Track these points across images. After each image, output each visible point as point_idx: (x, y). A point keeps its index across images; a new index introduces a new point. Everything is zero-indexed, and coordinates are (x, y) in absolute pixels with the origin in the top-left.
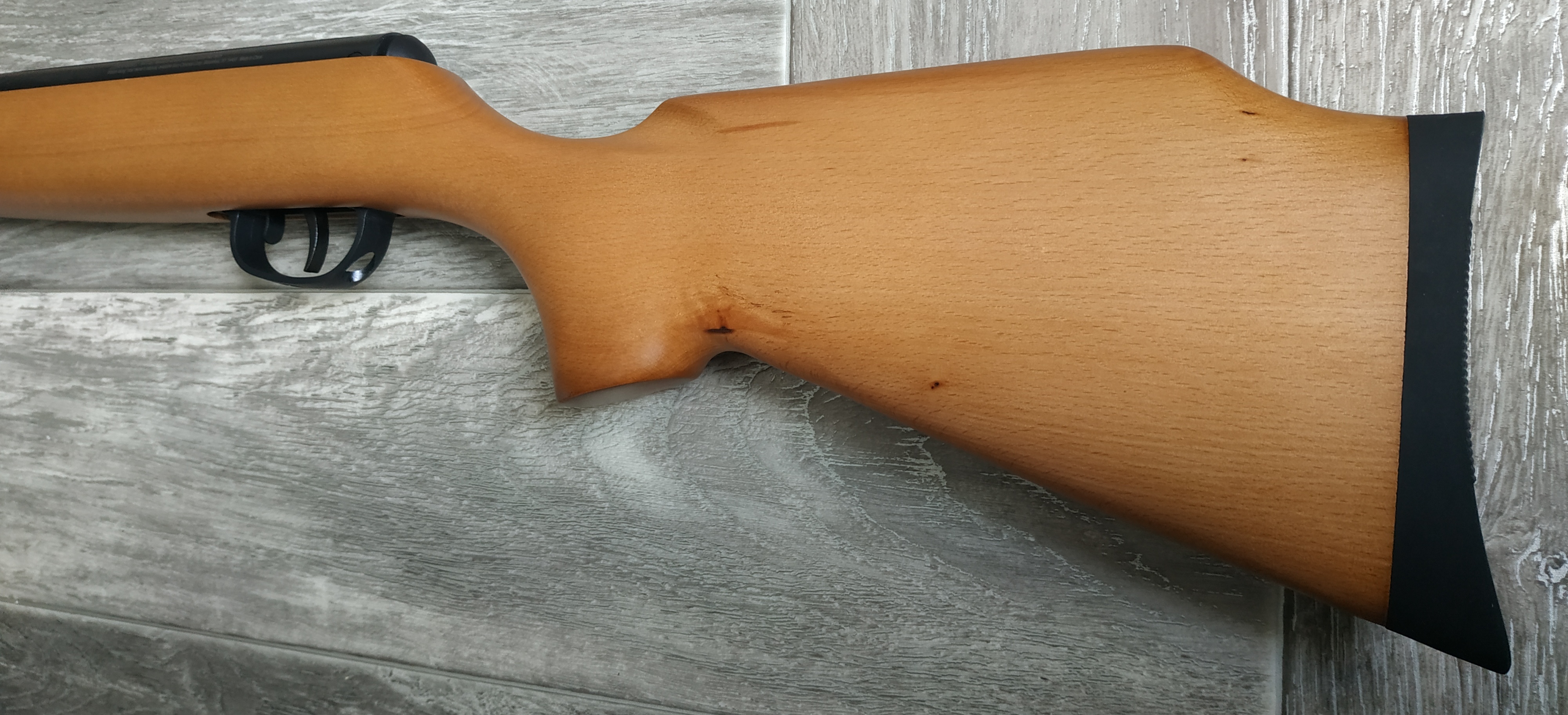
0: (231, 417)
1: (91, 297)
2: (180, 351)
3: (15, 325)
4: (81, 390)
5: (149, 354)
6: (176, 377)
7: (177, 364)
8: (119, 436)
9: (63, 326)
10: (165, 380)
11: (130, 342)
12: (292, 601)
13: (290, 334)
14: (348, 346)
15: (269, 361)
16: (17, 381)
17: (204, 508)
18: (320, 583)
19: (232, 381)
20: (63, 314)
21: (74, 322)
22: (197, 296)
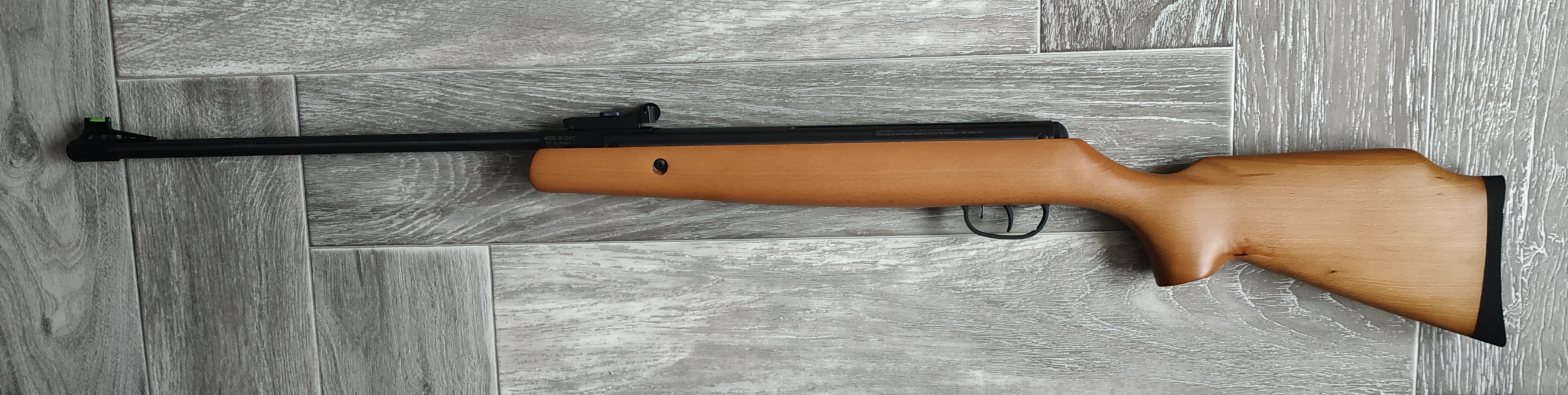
0: (918, 299)
1: (812, 241)
2: (881, 268)
3: (749, 259)
4: (807, 292)
5: (857, 270)
6: (878, 281)
7: (877, 275)
8: (838, 313)
9: (790, 258)
10: (871, 283)
11: (843, 265)
12: (961, 384)
13: (957, 256)
14: (994, 261)
15: (943, 271)
16: (754, 289)
17: (900, 345)
18: (979, 373)
19: (918, 281)
20: (789, 251)
21: (798, 255)
22: (893, 239)
